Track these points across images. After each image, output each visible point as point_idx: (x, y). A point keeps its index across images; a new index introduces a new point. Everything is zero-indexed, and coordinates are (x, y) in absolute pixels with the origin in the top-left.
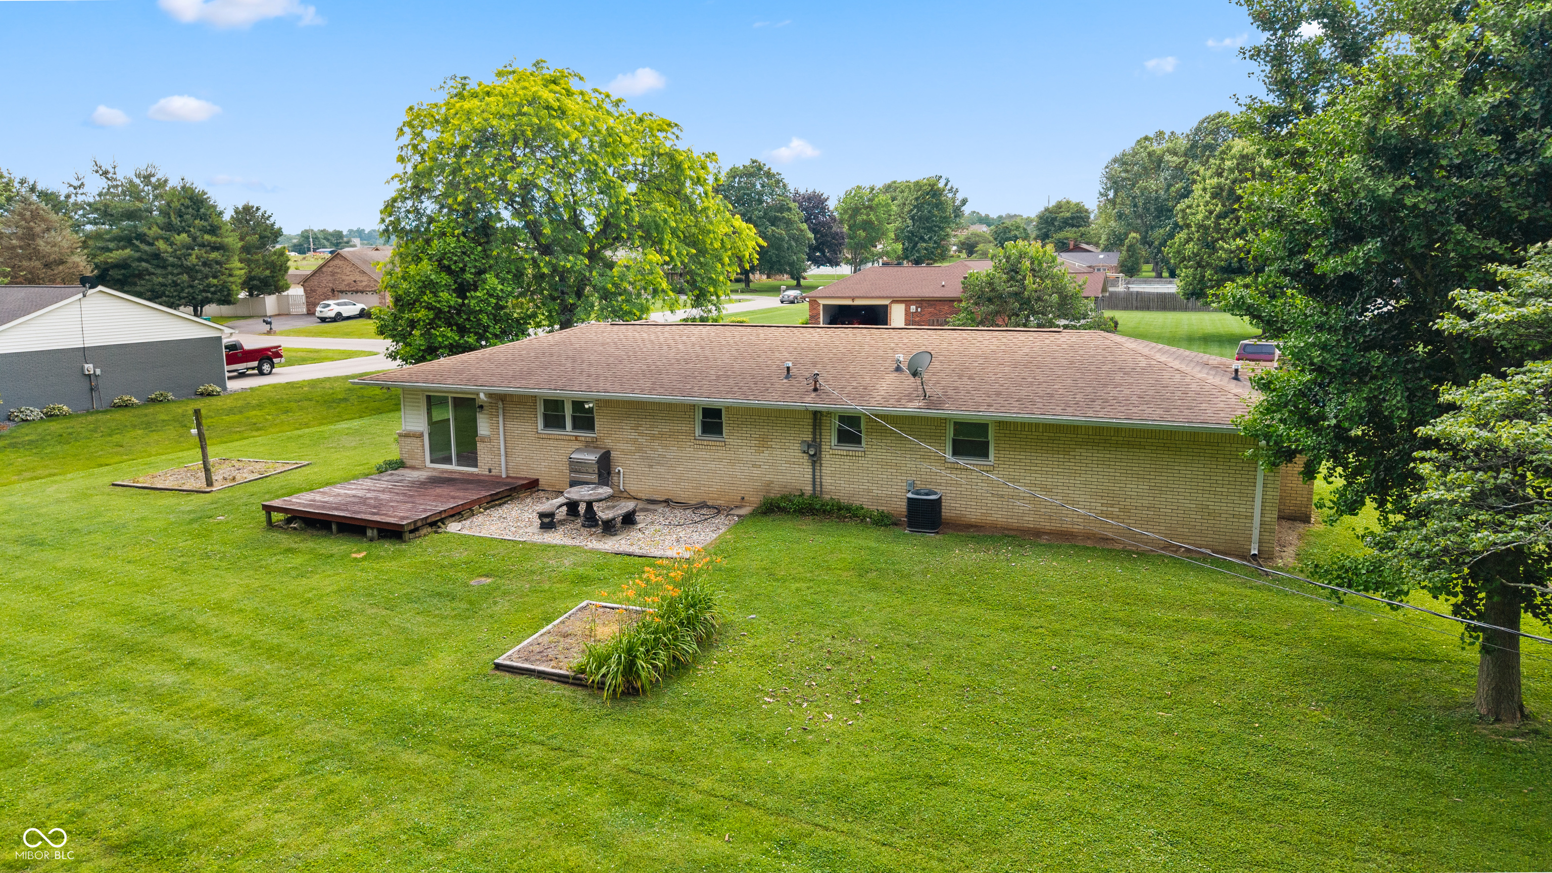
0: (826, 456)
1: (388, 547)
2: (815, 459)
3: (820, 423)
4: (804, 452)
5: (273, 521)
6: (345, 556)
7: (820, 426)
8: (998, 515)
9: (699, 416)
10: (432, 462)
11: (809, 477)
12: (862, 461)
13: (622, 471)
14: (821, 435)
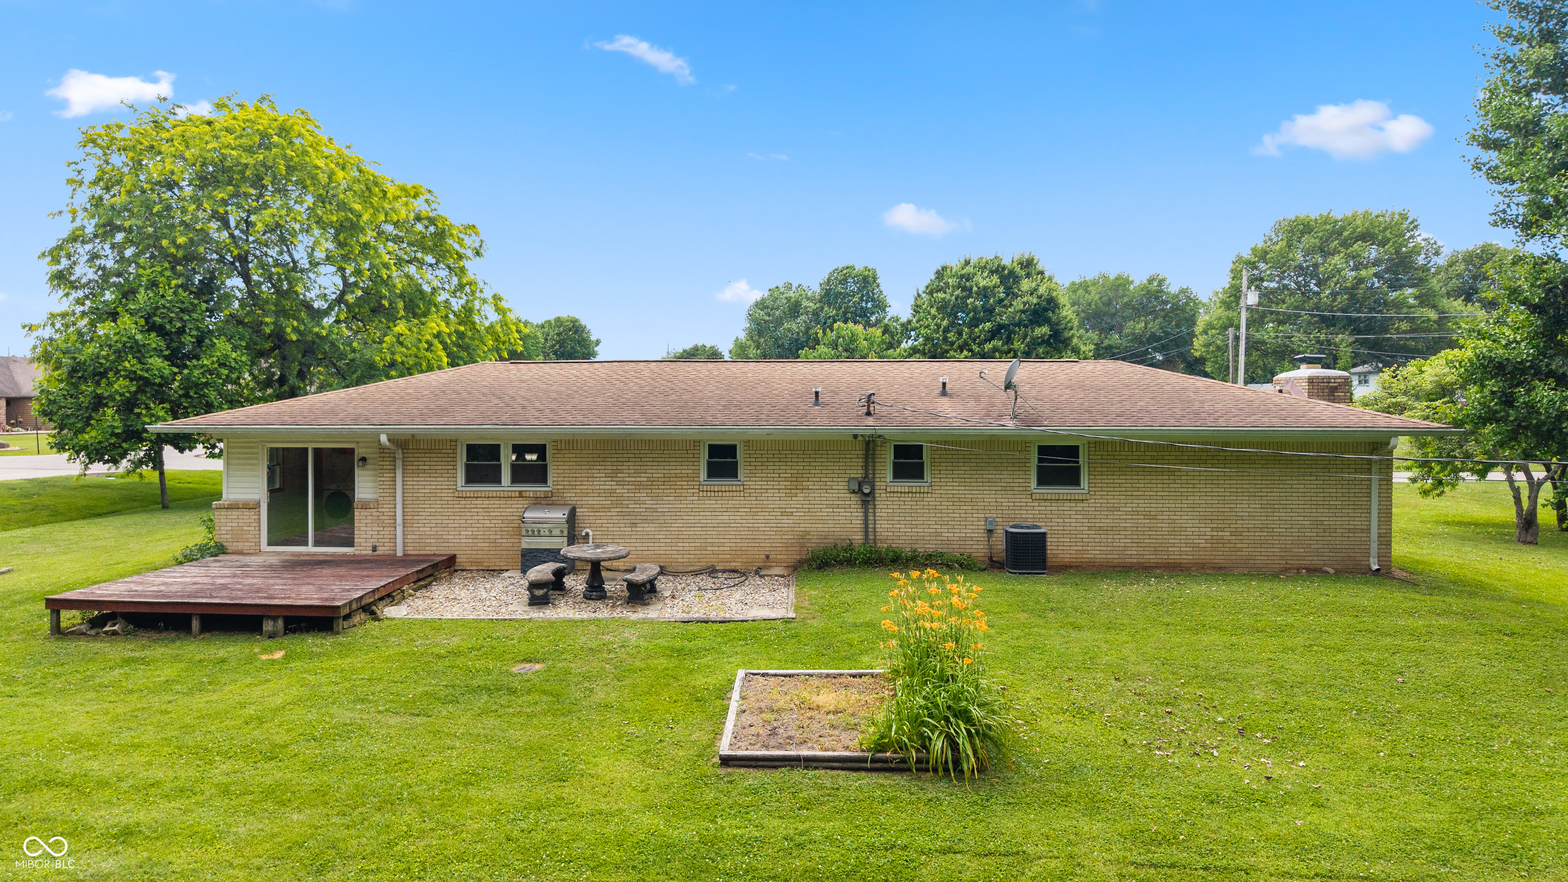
0: (880, 496)
1: (312, 642)
2: (867, 500)
3: (874, 454)
4: (854, 492)
5: (64, 624)
6: (251, 659)
7: (874, 458)
8: (1096, 552)
9: (704, 456)
10: (269, 544)
11: (858, 522)
12: (928, 498)
13: (591, 533)
14: (874, 470)
